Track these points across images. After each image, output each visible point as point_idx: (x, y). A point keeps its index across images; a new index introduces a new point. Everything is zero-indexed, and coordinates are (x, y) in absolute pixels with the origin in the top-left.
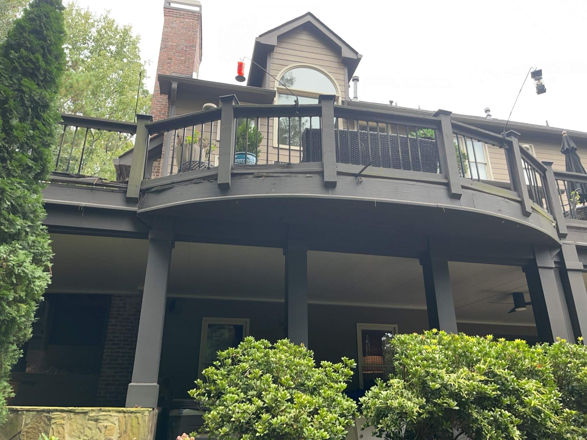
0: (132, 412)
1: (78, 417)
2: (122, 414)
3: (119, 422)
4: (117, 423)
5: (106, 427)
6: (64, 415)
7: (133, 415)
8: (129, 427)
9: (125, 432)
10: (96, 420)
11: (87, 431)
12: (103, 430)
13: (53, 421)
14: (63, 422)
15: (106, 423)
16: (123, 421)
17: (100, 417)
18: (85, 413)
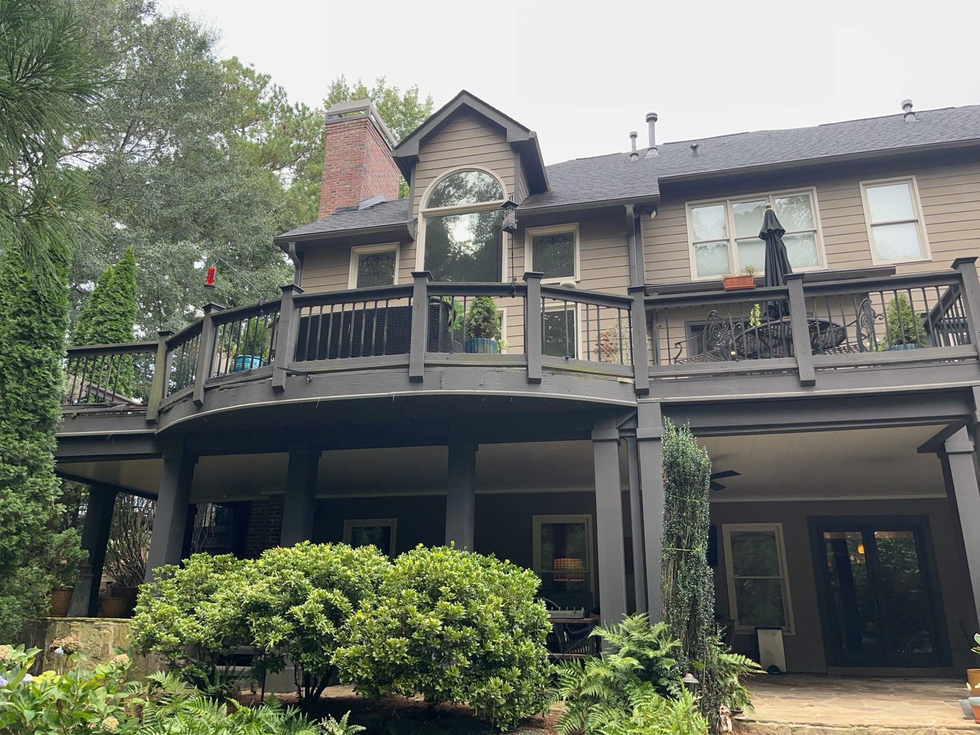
0: (124, 622)
1: (88, 625)
2: (117, 624)
3: (115, 630)
4: (113, 631)
5: (105, 634)
6: (79, 623)
7: (124, 624)
8: (121, 635)
9: (118, 638)
10: (99, 629)
11: (92, 638)
12: (103, 637)
13: (72, 629)
14: (78, 629)
15: (105, 632)
16: (117, 629)
17: (102, 626)
18: (92, 622)
